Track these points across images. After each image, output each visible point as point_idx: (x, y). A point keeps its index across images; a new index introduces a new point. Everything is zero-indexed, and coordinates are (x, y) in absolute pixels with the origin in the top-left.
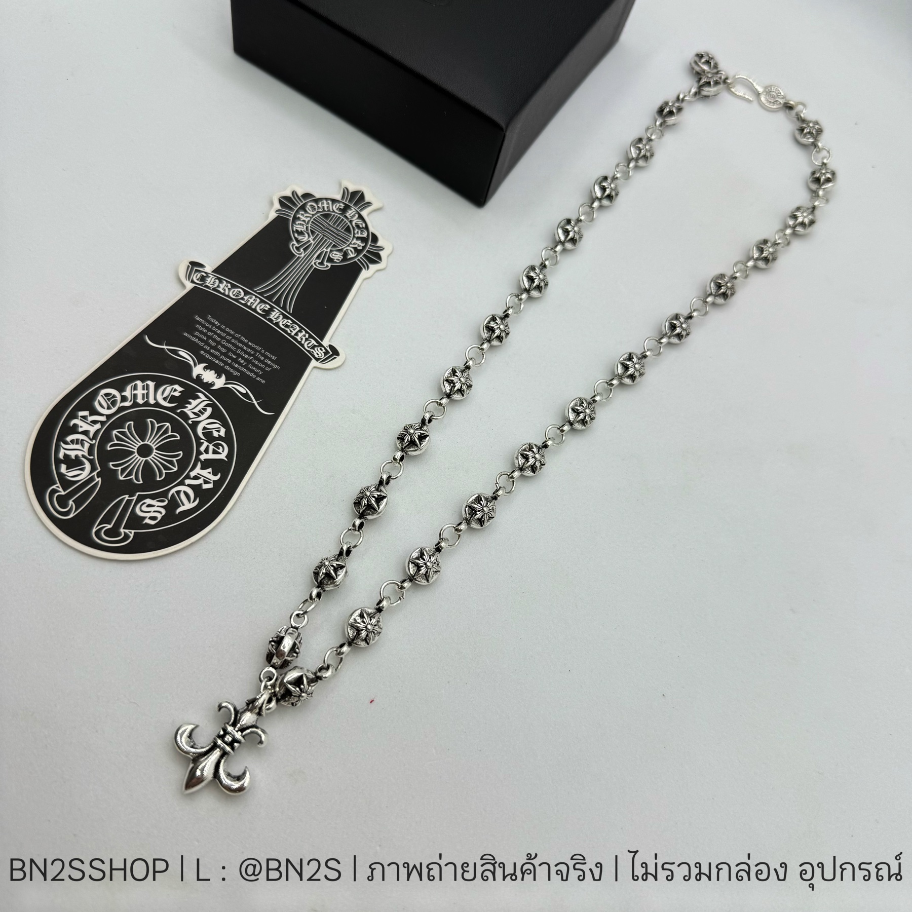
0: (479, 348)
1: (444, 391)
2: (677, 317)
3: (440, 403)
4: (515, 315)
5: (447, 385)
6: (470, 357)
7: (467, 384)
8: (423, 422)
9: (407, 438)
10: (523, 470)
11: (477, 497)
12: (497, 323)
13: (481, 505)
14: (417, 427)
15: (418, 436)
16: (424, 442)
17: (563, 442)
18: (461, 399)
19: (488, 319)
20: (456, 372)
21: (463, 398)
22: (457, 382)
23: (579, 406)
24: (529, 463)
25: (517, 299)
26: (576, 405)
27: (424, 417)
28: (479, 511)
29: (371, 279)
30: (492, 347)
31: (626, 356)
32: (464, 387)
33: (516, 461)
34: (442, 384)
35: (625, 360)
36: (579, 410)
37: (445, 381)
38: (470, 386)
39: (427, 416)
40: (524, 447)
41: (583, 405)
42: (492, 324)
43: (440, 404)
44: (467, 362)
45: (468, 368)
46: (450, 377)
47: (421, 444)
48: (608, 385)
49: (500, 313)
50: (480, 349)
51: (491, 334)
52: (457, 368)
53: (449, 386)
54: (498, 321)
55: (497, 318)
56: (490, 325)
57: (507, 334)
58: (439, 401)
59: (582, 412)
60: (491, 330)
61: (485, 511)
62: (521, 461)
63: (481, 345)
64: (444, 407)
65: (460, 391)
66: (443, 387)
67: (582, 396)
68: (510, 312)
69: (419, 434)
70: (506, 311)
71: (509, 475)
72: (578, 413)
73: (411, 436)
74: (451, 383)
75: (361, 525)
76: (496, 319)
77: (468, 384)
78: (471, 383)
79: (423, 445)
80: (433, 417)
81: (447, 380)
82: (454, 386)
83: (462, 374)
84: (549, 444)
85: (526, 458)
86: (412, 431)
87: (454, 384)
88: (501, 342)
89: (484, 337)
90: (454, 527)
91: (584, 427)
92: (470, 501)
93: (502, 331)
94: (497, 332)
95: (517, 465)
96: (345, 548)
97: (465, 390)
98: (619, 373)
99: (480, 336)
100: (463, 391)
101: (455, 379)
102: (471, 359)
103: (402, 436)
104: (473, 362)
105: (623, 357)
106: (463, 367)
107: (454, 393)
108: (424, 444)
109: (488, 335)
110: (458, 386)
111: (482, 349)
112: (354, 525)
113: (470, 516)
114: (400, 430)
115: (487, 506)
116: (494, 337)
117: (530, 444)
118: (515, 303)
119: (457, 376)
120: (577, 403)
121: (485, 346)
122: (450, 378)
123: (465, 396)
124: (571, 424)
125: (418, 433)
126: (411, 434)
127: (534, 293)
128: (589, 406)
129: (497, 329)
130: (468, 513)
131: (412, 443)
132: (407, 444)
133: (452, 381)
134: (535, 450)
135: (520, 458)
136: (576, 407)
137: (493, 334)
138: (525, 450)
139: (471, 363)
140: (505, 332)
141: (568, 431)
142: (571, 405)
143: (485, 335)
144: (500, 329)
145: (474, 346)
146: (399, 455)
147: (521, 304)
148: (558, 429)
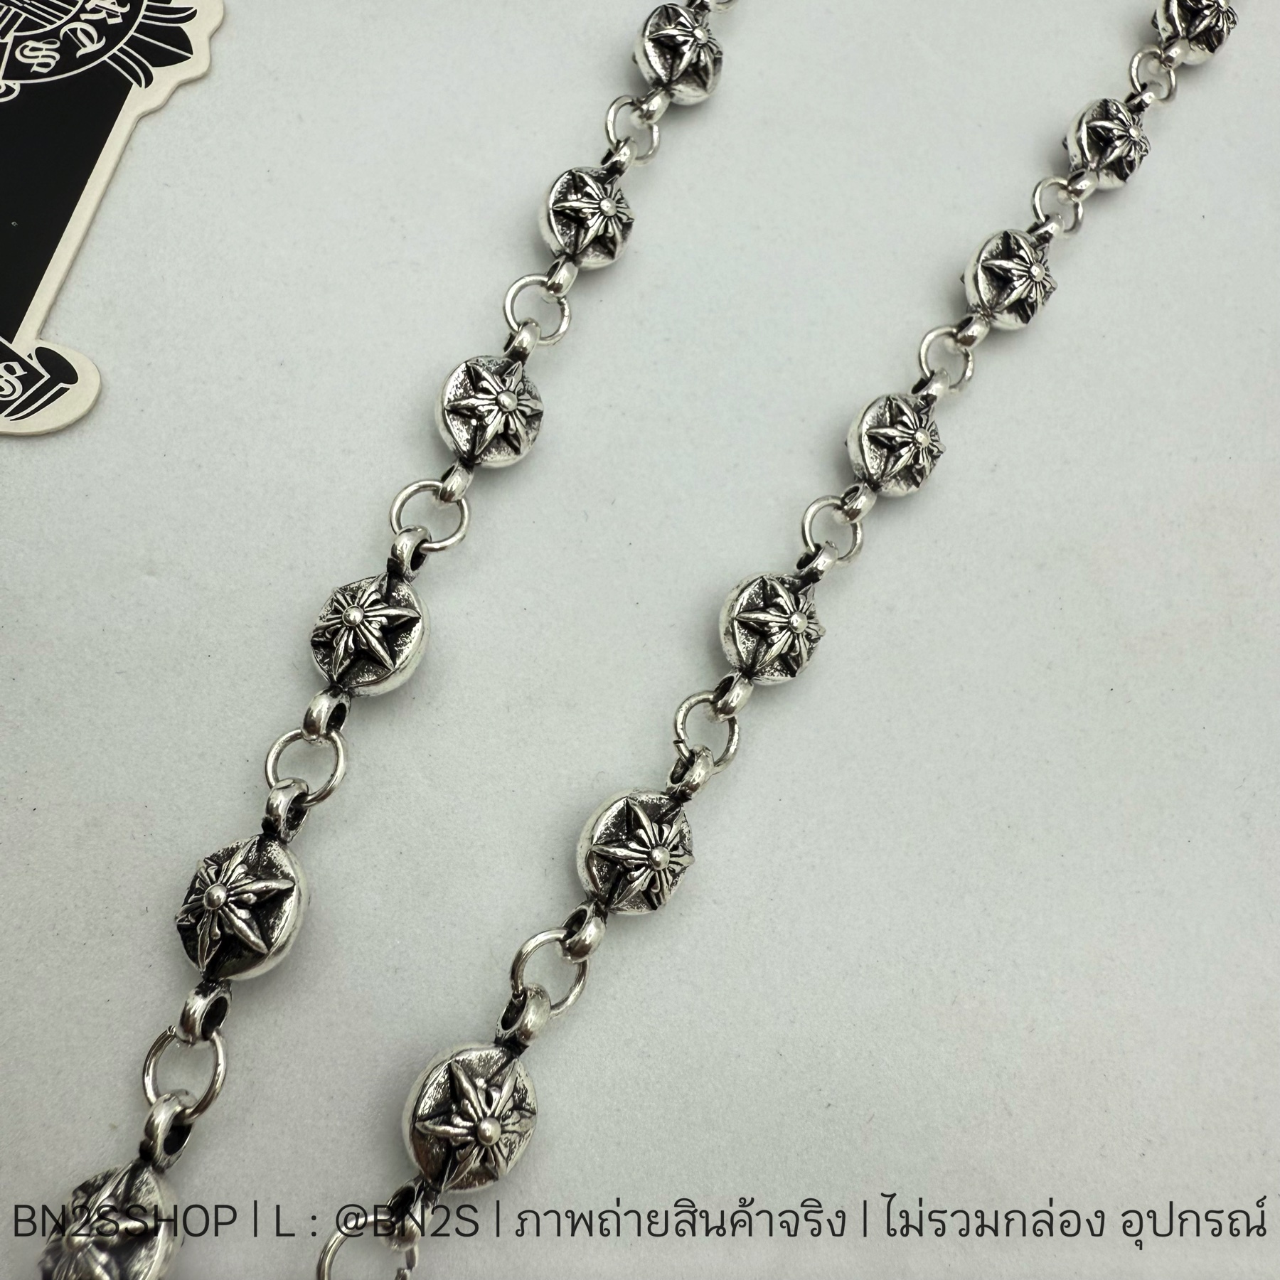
0: (543, 284)
1: (452, 447)
2: (1104, 110)
3: (444, 490)
4: (639, 164)
5: (456, 425)
6: (520, 318)
7: (523, 413)
8: (395, 571)
9: (344, 642)
10: (756, 674)
11: (620, 812)
12: (589, 196)
13: (642, 843)
14: (374, 597)
15: (382, 628)
16: (405, 644)
17: (860, 548)
18: (511, 462)
19: (558, 187)
20: (480, 378)
21: (519, 458)
22: (490, 411)
23: (892, 425)
24: (775, 650)
25: (638, 113)
26: (880, 424)
27: (394, 553)
28: (638, 867)
29: (163, 111)
30: (584, 275)
31: (996, 244)
32: (517, 424)
33: (728, 647)
34: (442, 426)
35: (996, 257)
36: (893, 438)
37: (450, 412)
38: (534, 418)
39: (406, 546)
40: (746, 595)
41: (905, 419)
42: (574, 201)
43: (445, 496)
44: (512, 338)
45: (519, 355)
46: (464, 398)
47: (394, 656)
48: (957, 341)
49: (591, 162)
50: (549, 288)
51: (577, 235)
52: (484, 361)
53: (464, 428)
54: (593, 188)
55: (587, 179)
56: (567, 204)
57: (627, 227)
58: (440, 485)
59: (905, 444)
60: (573, 220)
61: (658, 864)
62: (745, 644)
63: (550, 274)
64: (459, 503)
65: (507, 439)
66: (444, 434)
67: (891, 391)
68: (623, 155)
69: (384, 620)
70: (610, 155)
71: (713, 703)
72: (889, 448)
73: (356, 635)
74: (470, 417)
75: (216, 1014)
76: (586, 184)
77: (528, 411)
78: (539, 407)
79: (403, 657)
80: (426, 545)
81: (455, 411)
82: (482, 428)
83: (504, 382)
84: (820, 568)
85: (761, 633)
86: (356, 615)
87: (481, 418)
88: (611, 254)
89: (555, 247)
90: (558, 939)
91: (914, 488)
92: (597, 834)
93: (608, 219)
94: (595, 225)
95: (733, 659)
96: (162, 1119)
97: (522, 431)
98: (985, 299)
99: (541, 248)
100: (516, 436)
101: (480, 402)
102: (525, 324)
103: (323, 635)
104: (533, 333)
105: (989, 248)
106: (500, 355)
107: (487, 450)
108: (407, 650)
109: (567, 239)
110: (494, 424)
111: (556, 288)
112: (186, 1020)
113: (608, 886)
114: (315, 614)
115: (660, 844)
116: (586, 241)
117: (764, 582)
118: (634, 128)
119: (486, 391)
120: (883, 415)
121: (564, 275)
122: (463, 403)
123: (524, 449)
124: (875, 486)
125: (381, 616)
126: (352, 627)
127: (686, 93)
128: (921, 420)
129: (593, 214)
130: (601, 878)
131: (363, 657)
132: (347, 663)
133: (473, 409)
134: (785, 600)
135: (740, 635)
136: (882, 431)
137: (583, 232)
138: (751, 607)
139: (525, 339)
140: (620, 219)
141: (870, 512)
142: (865, 427)
143: (557, 239)
144: (602, 213)
145: (528, 279)
146: (323, 707)
147: (651, 128)
148: (839, 508)
